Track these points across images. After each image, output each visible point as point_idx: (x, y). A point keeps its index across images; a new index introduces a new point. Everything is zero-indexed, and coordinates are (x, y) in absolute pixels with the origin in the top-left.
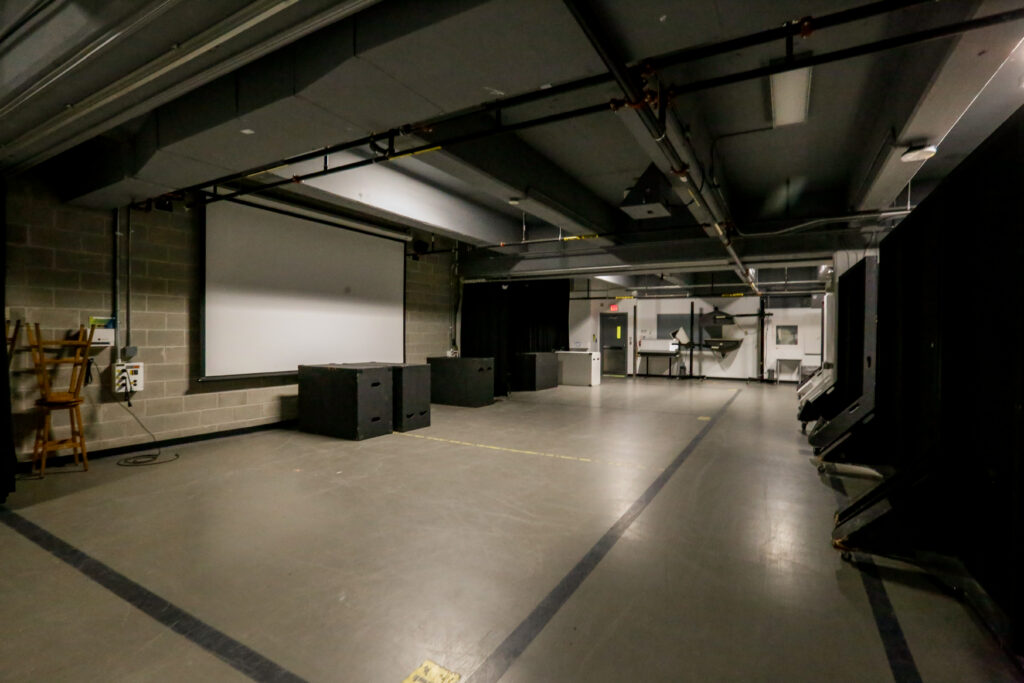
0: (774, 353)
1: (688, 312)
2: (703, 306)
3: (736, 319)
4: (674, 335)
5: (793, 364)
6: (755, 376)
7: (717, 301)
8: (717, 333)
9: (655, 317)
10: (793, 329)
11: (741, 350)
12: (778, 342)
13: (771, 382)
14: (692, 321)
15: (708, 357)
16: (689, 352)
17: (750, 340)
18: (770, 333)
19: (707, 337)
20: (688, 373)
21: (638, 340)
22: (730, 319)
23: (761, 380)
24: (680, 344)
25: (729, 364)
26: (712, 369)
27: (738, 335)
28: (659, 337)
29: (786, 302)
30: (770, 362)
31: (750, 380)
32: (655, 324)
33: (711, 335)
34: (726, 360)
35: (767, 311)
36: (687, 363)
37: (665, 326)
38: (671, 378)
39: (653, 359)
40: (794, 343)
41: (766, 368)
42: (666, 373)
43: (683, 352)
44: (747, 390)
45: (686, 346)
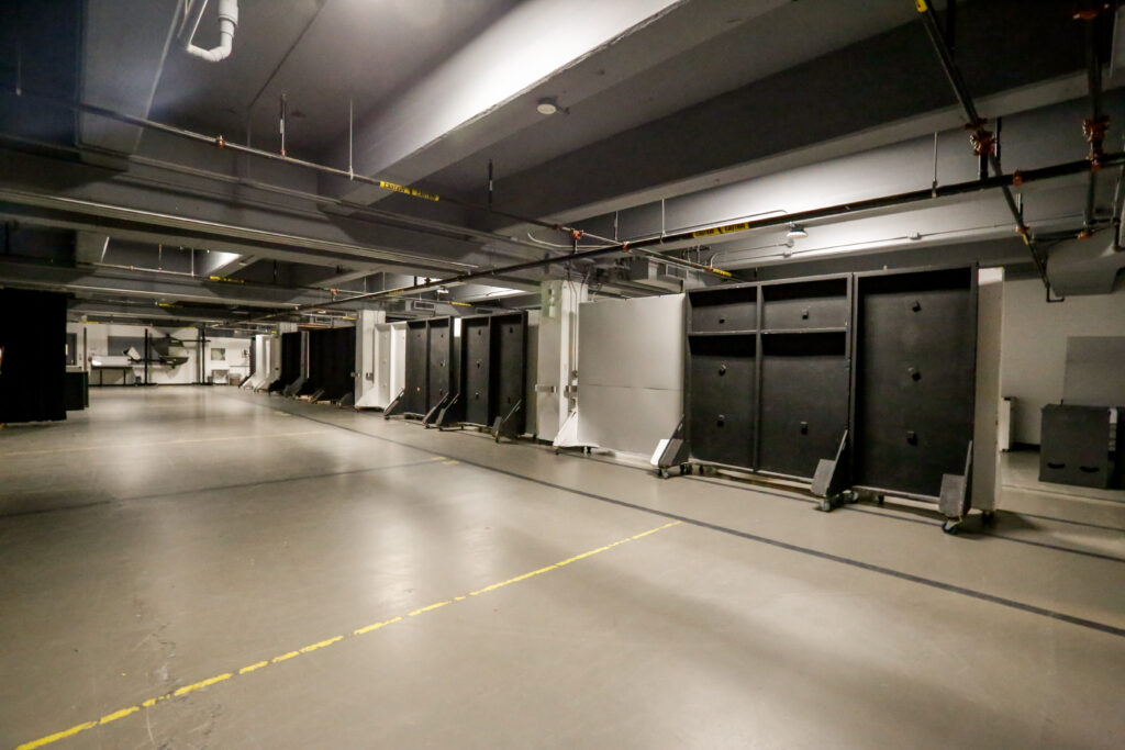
0: (211, 365)
1: (143, 335)
2: (155, 333)
3: (185, 344)
4: (126, 353)
5: (223, 373)
6: (195, 381)
7: (167, 329)
8: (165, 352)
9: (106, 338)
10: (222, 351)
11: (183, 366)
12: (212, 359)
13: (210, 384)
14: (148, 342)
15: (156, 370)
16: (143, 366)
17: (192, 356)
18: (208, 352)
19: (155, 355)
20: (143, 381)
21: (88, 356)
22: (180, 344)
23: (204, 384)
24: (132, 360)
25: (174, 375)
26: (159, 377)
27: (182, 353)
28: (110, 354)
29: (216, 333)
30: (208, 373)
31: (193, 384)
32: (106, 344)
33: (159, 353)
34: (173, 371)
35: (207, 338)
36: (142, 375)
37: (116, 345)
38: (124, 385)
39: (104, 372)
40: (223, 359)
41: (206, 376)
42: (120, 381)
43: (135, 366)
44: (191, 391)
45: (138, 362)
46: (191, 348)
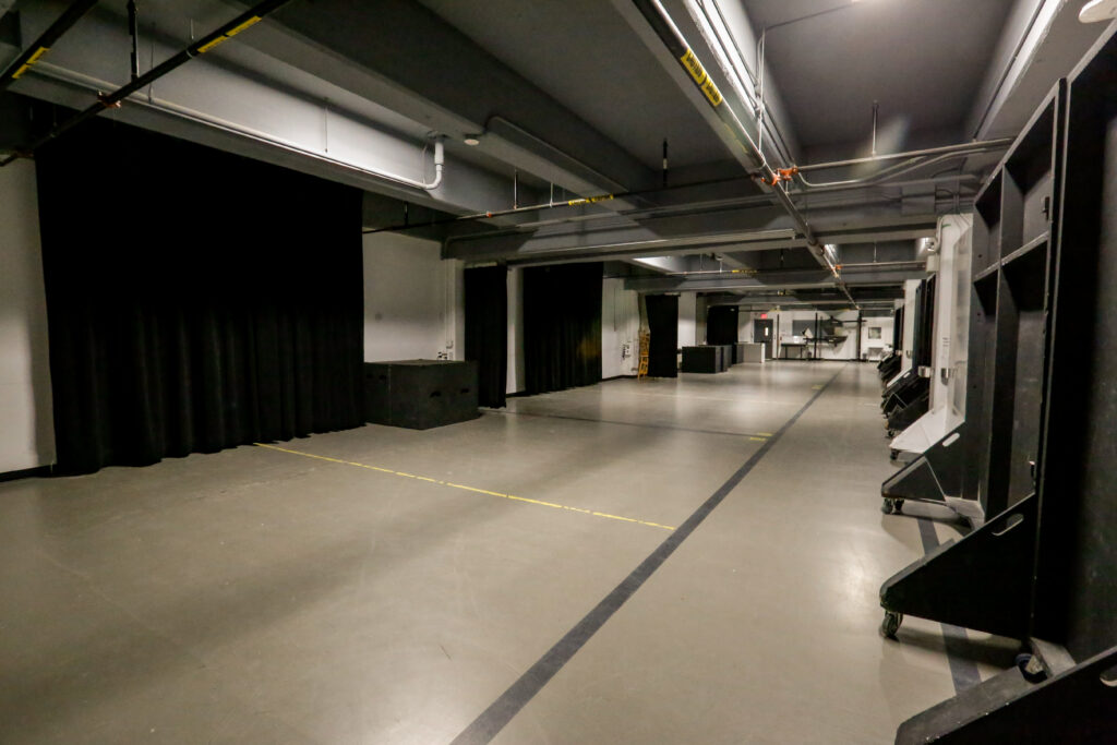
0: (867, 344)
1: (814, 319)
2: (824, 316)
3: (845, 324)
4: (804, 333)
6: (855, 357)
7: (832, 312)
8: (831, 332)
9: (791, 323)
10: (879, 330)
11: (846, 344)
12: (869, 337)
13: (865, 361)
14: (817, 325)
15: (825, 347)
17: (852, 336)
18: (865, 332)
19: (825, 334)
20: (813, 356)
21: (780, 336)
22: (840, 324)
23: (859, 360)
25: (838, 351)
26: (827, 354)
27: (845, 333)
28: (794, 335)
29: (875, 314)
30: (864, 349)
31: (853, 360)
32: (791, 327)
33: (828, 333)
34: (836, 349)
35: (863, 319)
36: (812, 351)
37: (798, 327)
38: (801, 360)
39: (789, 348)
40: (880, 337)
41: (862, 353)
42: (799, 357)
43: (809, 344)
44: (851, 366)
45: (812, 340)
46: (853, 328)
